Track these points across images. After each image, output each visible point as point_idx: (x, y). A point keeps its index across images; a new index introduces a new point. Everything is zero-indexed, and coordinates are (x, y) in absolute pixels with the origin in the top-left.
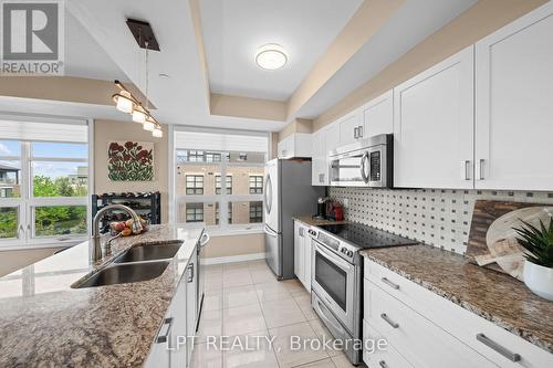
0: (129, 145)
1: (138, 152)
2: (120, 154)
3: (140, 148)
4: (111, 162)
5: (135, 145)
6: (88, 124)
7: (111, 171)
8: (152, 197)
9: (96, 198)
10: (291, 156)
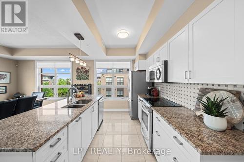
0: (82, 68)
2: (80, 71)
3: (85, 69)
4: (77, 74)
6: (71, 62)
7: (77, 77)
8: (88, 85)
9: (73, 86)
10: (137, 70)
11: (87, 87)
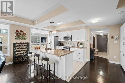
0: (21, 31)
1: (23, 33)
2: (19, 33)
3: (23, 32)
4: (16, 35)
5: (23, 31)
6: (9, 25)
7: (16, 37)
10: (55, 36)
11: (27, 45)
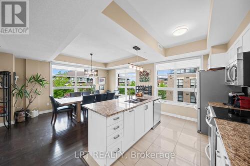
2: (142, 74)
3: (146, 72)
4: (140, 77)
8: (148, 87)
9: (137, 87)
10: (209, 69)
